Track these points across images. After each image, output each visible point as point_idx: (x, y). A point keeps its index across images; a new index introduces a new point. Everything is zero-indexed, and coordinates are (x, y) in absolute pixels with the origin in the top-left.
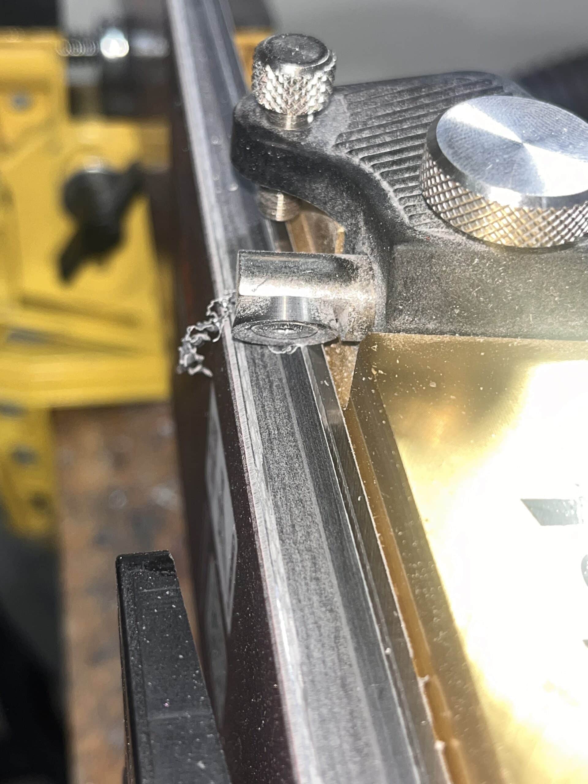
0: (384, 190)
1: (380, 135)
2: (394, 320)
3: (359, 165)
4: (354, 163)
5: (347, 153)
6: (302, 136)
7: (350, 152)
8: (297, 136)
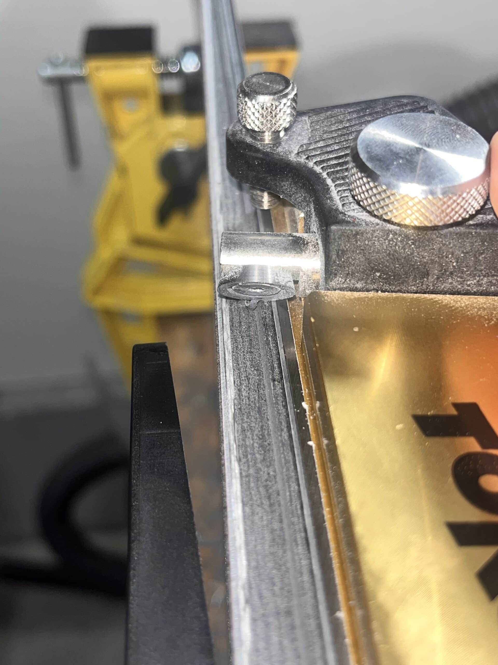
0: (328, 185)
1: (332, 144)
2: (331, 281)
3: (313, 167)
4: (309, 166)
5: (305, 159)
6: (274, 147)
7: (307, 158)
8: (270, 147)
